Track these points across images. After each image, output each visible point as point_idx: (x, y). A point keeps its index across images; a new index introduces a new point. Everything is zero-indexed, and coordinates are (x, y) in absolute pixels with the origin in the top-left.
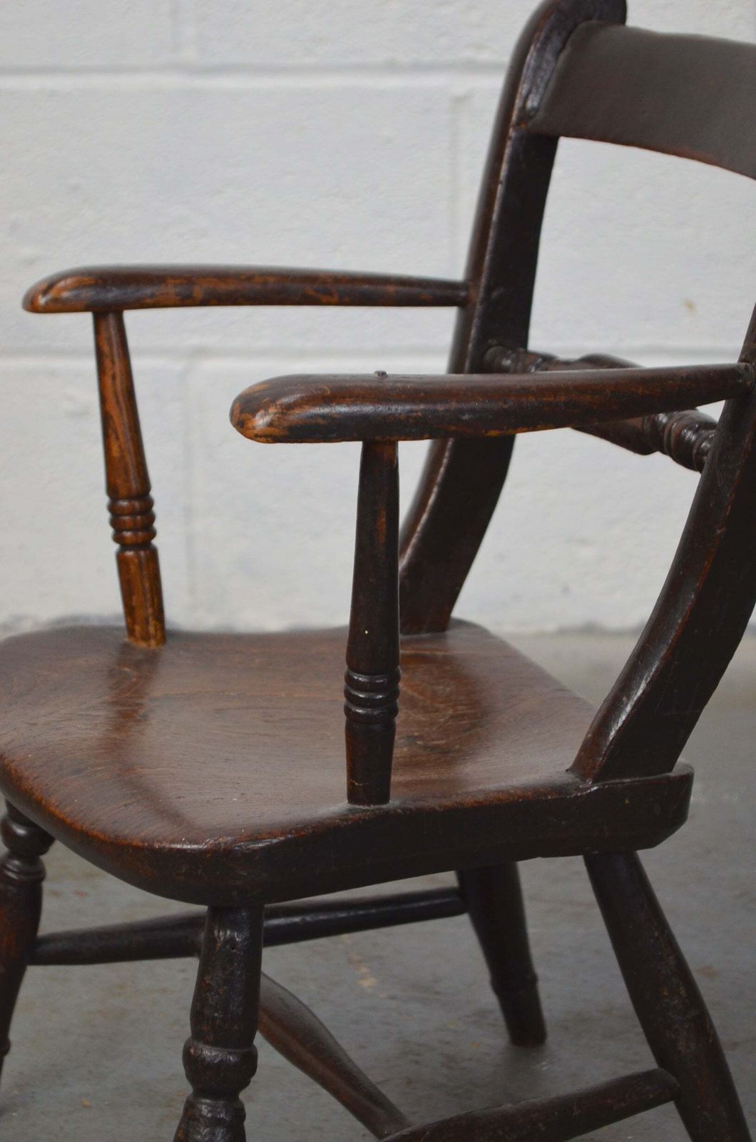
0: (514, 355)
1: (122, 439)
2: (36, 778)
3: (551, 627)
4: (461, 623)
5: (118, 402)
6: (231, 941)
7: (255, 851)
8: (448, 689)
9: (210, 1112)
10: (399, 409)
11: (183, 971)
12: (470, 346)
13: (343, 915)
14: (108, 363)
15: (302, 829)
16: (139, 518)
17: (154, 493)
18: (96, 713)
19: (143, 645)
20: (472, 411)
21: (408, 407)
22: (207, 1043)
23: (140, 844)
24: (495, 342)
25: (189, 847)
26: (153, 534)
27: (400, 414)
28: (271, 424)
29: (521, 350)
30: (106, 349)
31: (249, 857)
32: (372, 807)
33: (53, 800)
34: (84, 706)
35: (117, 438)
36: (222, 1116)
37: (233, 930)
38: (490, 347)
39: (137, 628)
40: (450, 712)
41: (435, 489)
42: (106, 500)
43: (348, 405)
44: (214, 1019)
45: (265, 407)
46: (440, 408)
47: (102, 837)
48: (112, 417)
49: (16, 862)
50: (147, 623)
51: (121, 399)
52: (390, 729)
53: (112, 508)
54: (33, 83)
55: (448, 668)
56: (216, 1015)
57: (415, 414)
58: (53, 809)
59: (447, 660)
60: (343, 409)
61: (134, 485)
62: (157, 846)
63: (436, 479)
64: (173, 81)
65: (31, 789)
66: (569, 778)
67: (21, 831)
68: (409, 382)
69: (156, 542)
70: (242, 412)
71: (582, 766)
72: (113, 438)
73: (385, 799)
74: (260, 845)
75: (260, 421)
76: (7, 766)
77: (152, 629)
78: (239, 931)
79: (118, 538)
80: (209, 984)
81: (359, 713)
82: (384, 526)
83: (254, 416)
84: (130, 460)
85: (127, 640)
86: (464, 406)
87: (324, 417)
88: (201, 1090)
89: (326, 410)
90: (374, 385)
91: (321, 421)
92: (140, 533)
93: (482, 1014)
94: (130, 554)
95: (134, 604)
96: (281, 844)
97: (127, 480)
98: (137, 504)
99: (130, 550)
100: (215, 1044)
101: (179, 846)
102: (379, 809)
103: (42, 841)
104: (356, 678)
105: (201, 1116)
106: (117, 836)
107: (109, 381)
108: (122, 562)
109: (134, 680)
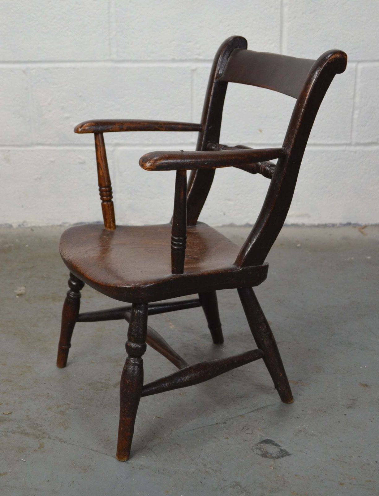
0: (215, 145)
1: (103, 170)
2: (81, 268)
3: (220, 225)
4: (200, 223)
5: (102, 159)
6: (139, 313)
7: (146, 288)
8: (197, 242)
9: (133, 362)
10: (188, 161)
11: (119, 324)
12: (203, 143)
13: (166, 307)
14: (99, 148)
15: (159, 281)
16: (108, 193)
17: (112, 186)
18: (97, 249)
19: (109, 229)
20: (207, 161)
21: (190, 160)
22: (132, 342)
23: (113, 286)
24: (210, 142)
25: (127, 286)
26: (112, 197)
27: (188, 162)
28: (151, 165)
29: (218, 144)
30: (98, 144)
31: (144, 289)
32: (179, 275)
33: (87, 274)
34: (93, 247)
35: (102, 170)
36: (137, 363)
37: (139, 310)
38: (208, 143)
39: (108, 225)
40: (198, 248)
41: (193, 184)
42: (98, 188)
43: (173, 160)
44: (134, 335)
45: (150, 160)
46: (199, 160)
47: (102, 284)
48: (100, 164)
49: (73, 292)
50: (110, 223)
51: (103, 158)
52: (184, 252)
53: (100, 190)
54: (68, 65)
55: (197, 236)
56: (135, 334)
57: (192, 162)
58: (87, 276)
59: (196, 233)
60: (172, 161)
61: (107, 183)
62: (118, 286)
63: (193, 181)
64: (109, 64)
65: (80, 271)
66: (234, 266)
67: (74, 284)
68: (190, 153)
69: (113, 200)
70: (142, 162)
71: (237, 263)
72: (100, 169)
73: (182, 272)
74: (148, 286)
75: (148, 165)
76: (73, 264)
77: (112, 225)
78: (141, 310)
79: (102, 199)
80: (133, 326)
81: (175, 248)
82: (183, 195)
83: (146, 163)
84: (105, 175)
85: (104, 228)
86: (206, 160)
87: (166, 163)
88: (130, 356)
89: (167, 161)
90: (180, 154)
91: (165, 164)
92: (108, 197)
93: (205, 336)
94: (105, 203)
95: (107, 217)
96: (154, 285)
97: (105, 182)
98: (107, 189)
99: (106, 202)
100: (134, 342)
101: (124, 286)
102: (181, 275)
103: (80, 285)
104: (174, 238)
105: (131, 363)
106: (106, 284)
107: (99, 153)
108: (103, 205)
109: (107, 239)
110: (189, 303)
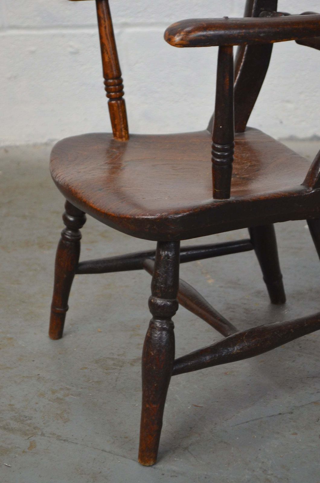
0: (272, 14)
1: (109, 53)
2: (83, 193)
4: (250, 129)
5: (107, 38)
6: (167, 256)
7: (178, 218)
8: (247, 155)
9: (160, 325)
10: (235, 32)
12: (253, 11)
14: (103, 22)
15: (196, 209)
16: (117, 87)
17: (123, 77)
18: (104, 167)
19: (120, 140)
20: (264, 32)
21: (238, 31)
22: (159, 297)
23: (130, 217)
24: (263, 9)
25: (150, 217)
26: (123, 94)
27: (235, 35)
28: (182, 40)
29: (274, 11)
30: (102, 15)
31: (175, 221)
32: (223, 200)
33: (91, 201)
34: (98, 165)
35: (107, 53)
36: (165, 327)
37: (168, 251)
38: (261, 11)
39: (118, 133)
40: (249, 164)
42: (103, 80)
43: (214, 31)
44: (161, 287)
45: (179, 32)
46: (251, 31)
47: (113, 215)
48: (105, 45)
49: (70, 232)
50: (122, 131)
51: (108, 35)
52: (230, 168)
53: (106, 83)
55: (246, 147)
56: (162, 286)
57: (241, 34)
58: (91, 205)
59: (246, 144)
60: (212, 32)
61: (115, 73)
62: (137, 217)
65: (82, 197)
66: (302, 188)
67: (71, 219)
68: (238, 21)
69: (124, 97)
70: (169, 35)
71: (307, 183)
72: (106, 53)
73: (228, 197)
74: (179, 216)
75: (177, 39)
76: (70, 188)
77: (123, 134)
78: (171, 251)
79: (108, 96)
80: (159, 273)
81: (217, 161)
82: (228, 82)
83: (174, 37)
84: (113, 62)
85: (113, 138)
86: (261, 30)
87: (204, 36)
88: (156, 316)
89: (204, 33)
90: (224, 22)
91: (203, 38)
92: (118, 93)
93: (259, 293)
94: (113, 102)
95: (116, 123)
96: (188, 215)
97: (112, 71)
98: (116, 81)
99: (114, 101)
100: (161, 297)
101: (146, 217)
102: (226, 201)
103: (81, 221)
104: (216, 146)
105: (157, 327)
106: (120, 214)
107: (103, 29)
108: (110, 106)
109: (118, 154)
110: (236, 246)
